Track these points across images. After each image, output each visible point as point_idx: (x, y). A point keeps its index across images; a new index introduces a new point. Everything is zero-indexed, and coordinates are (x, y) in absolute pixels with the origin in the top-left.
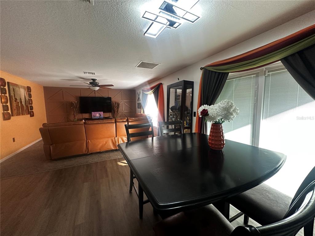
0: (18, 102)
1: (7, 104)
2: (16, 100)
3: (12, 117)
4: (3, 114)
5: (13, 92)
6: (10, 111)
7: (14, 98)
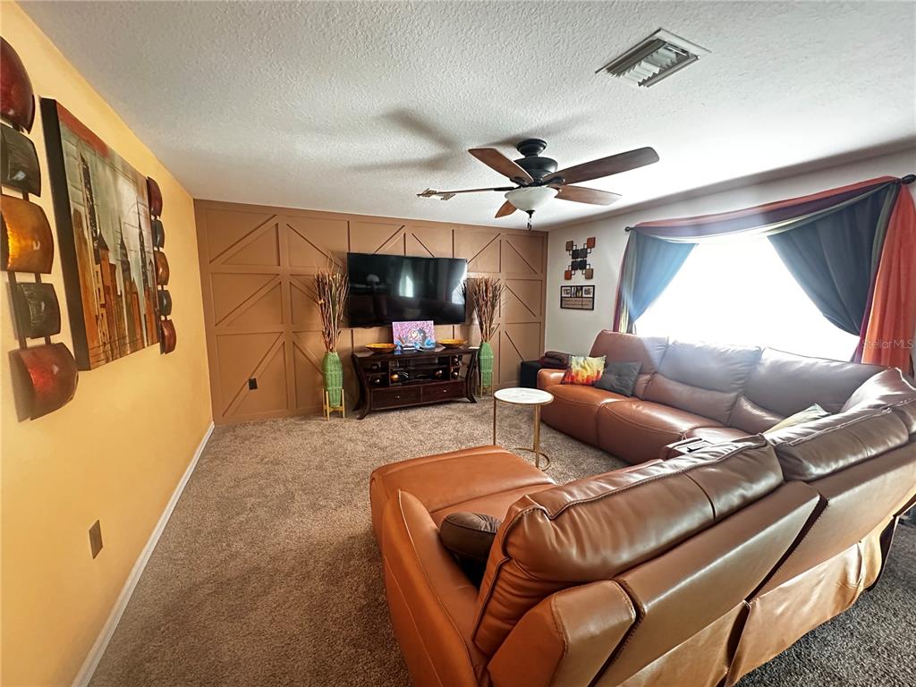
0: (113, 267)
1: (45, 279)
2: (101, 252)
3: (83, 376)
4: (19, 362)
5: (82, 185)
6: (64, 337)
7: (87, 234)
